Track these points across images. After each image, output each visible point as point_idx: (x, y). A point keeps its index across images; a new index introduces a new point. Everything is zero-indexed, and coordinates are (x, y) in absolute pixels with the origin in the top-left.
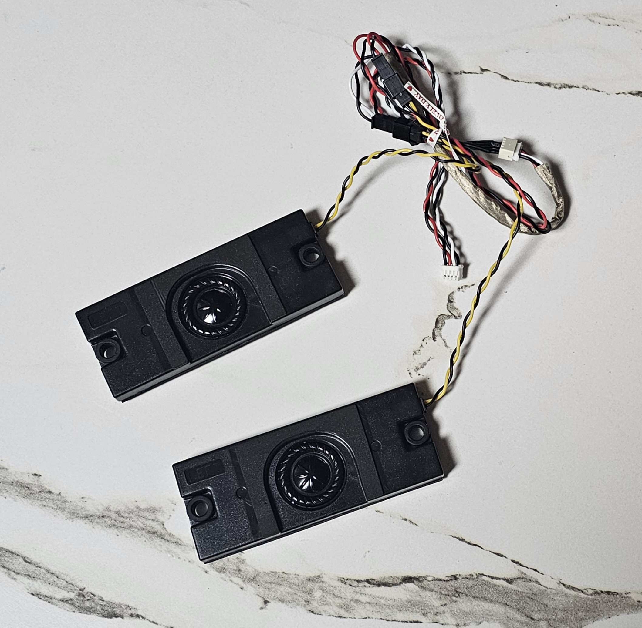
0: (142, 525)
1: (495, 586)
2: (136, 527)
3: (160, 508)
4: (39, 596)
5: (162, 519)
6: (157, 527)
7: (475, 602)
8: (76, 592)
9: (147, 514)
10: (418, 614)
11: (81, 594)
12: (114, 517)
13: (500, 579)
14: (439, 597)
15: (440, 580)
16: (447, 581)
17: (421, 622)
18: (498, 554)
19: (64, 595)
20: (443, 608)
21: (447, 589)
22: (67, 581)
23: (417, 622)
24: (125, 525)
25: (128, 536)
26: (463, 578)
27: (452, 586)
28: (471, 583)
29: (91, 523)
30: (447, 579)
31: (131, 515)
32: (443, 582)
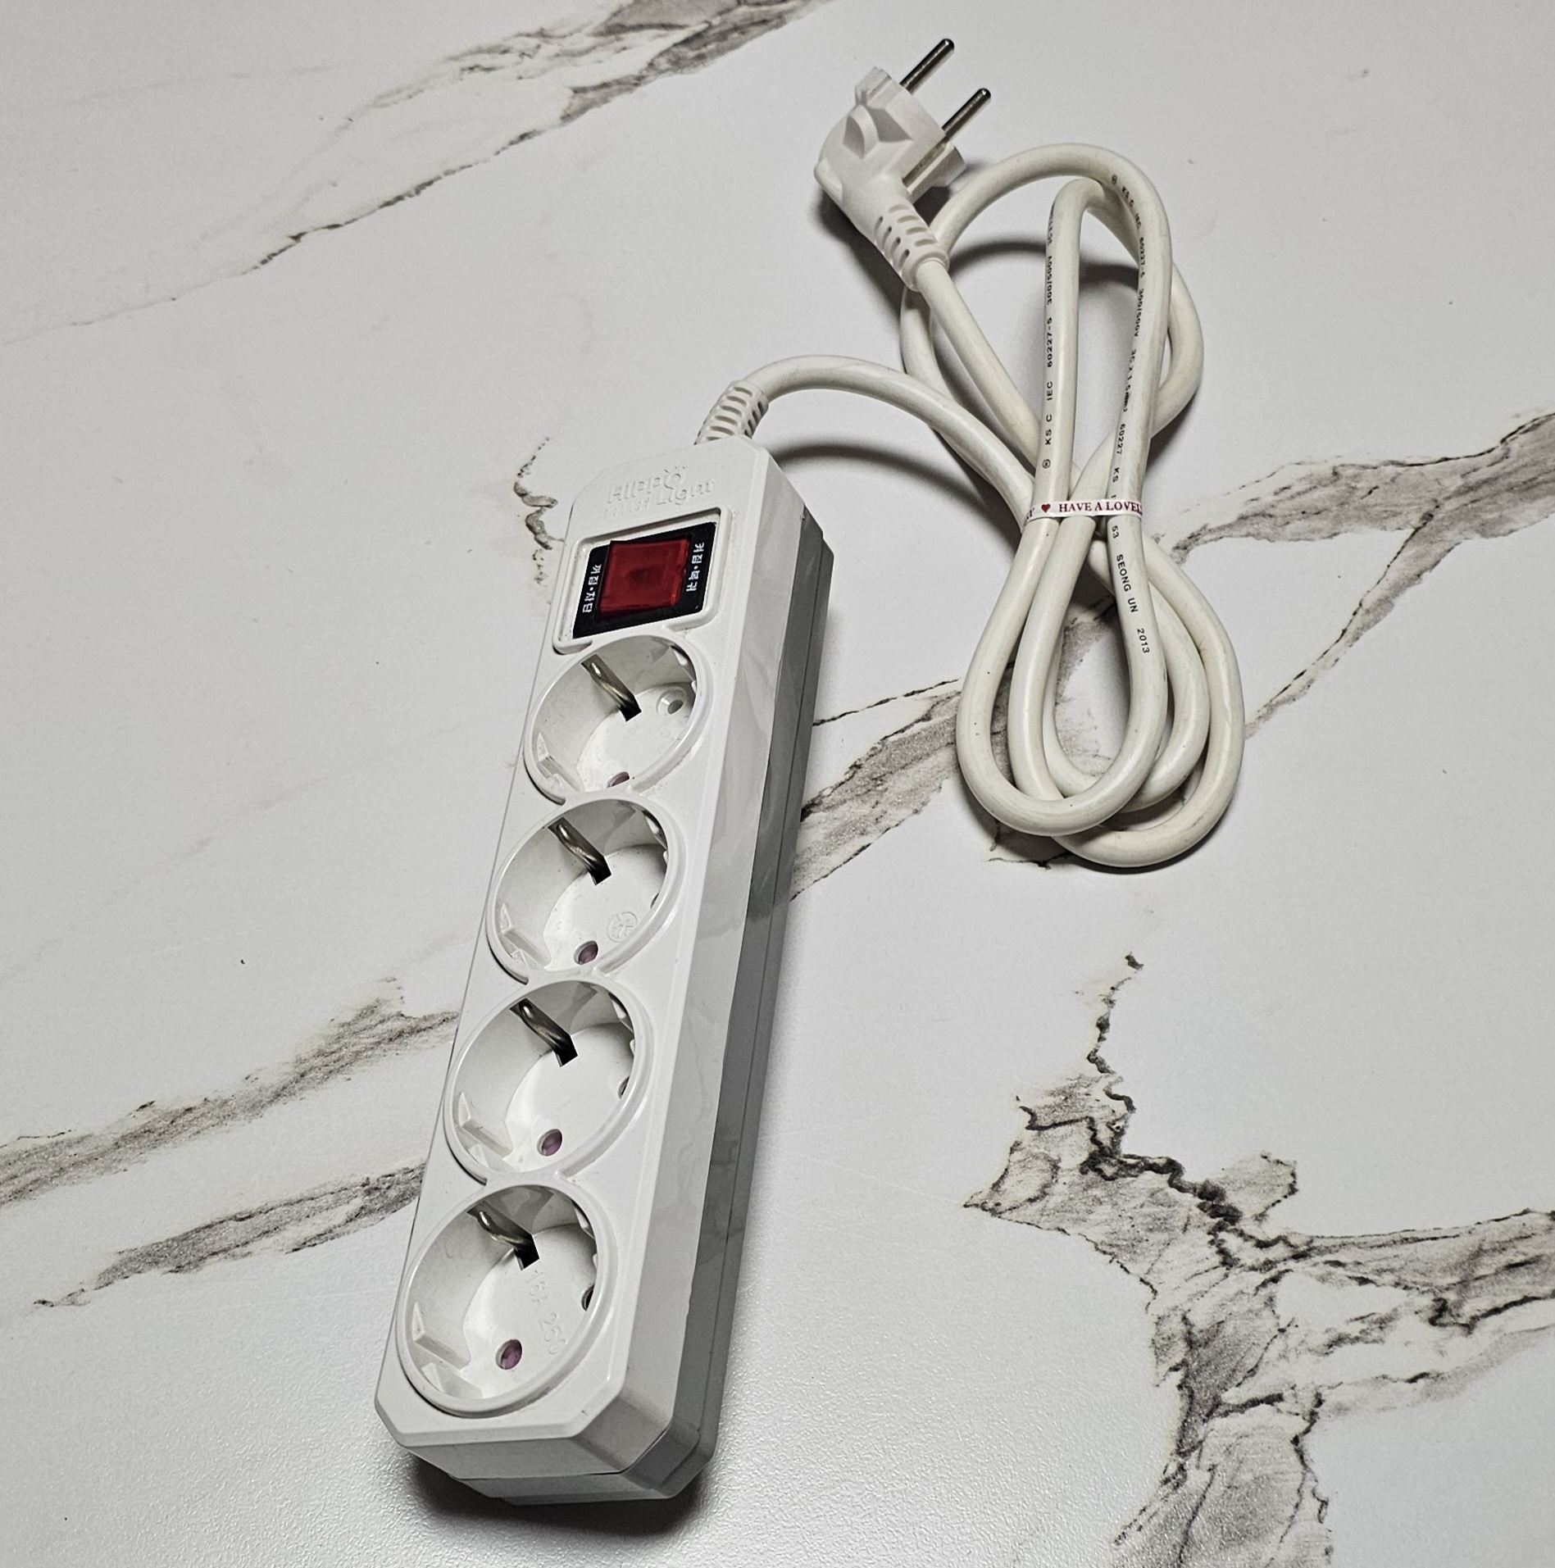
0: (372, 1040)
1: (914, 736)
2: (366, 1048)
3: (378, 1001)
4: (308, 1243)
5: (394, 1011)
6: (398, 1025)
7: (910, 771)
8: (359, 1193)
9: (367, 1022)
10: (856, 839)
11: (369, 1188)
12: (321, 1064)
13: (912, 725)
14: (860, 802)
15: (842, 783)
16: (851, 777)
17: (868, 845)
18: (881, 703)
19: (345, 1211)
20: (878, 809)
21: (861, 786)
22: (331, 1191)
23: (864, 848)
24: (347, 1060)
25: (365, 1068)
26: (867, 759)
27: (864, 778)
28: (882, 757)
29: (294, 1097)
30: (848, 776)
31: (343, 1041)
32: (849, 782)
